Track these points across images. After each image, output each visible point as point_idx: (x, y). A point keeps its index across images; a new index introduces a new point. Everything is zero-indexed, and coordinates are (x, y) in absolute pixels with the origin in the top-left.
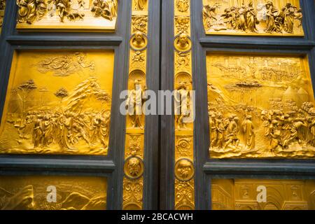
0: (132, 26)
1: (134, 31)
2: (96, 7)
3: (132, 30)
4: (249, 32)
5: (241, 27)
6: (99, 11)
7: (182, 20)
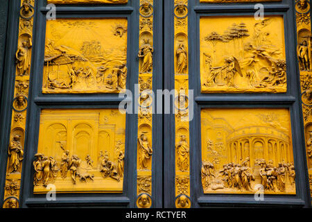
0: (138, 186)
1: (140, 191)
2: (105, 169)
3: (138, 190)
4: (243, 191)
5: (237, 185)
6: (108, 172)
7: (182, 181)
